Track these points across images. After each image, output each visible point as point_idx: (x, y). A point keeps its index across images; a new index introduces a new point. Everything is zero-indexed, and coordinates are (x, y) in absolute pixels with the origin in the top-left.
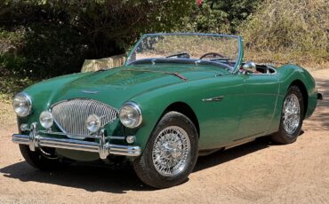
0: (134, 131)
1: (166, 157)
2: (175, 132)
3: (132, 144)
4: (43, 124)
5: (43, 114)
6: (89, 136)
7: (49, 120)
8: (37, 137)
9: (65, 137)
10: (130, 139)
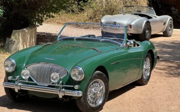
0: (79, 83)
1: (93, 97)
2: (98, 83)
3: (78, 90)
4: (24, 77)
5: (23, 71)
6: (51, 84)
7: (27, 75)
8: (19, 84)
9: (36, 84)
10: (76, 87)
